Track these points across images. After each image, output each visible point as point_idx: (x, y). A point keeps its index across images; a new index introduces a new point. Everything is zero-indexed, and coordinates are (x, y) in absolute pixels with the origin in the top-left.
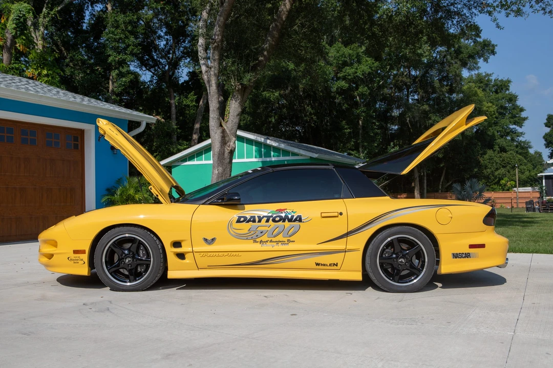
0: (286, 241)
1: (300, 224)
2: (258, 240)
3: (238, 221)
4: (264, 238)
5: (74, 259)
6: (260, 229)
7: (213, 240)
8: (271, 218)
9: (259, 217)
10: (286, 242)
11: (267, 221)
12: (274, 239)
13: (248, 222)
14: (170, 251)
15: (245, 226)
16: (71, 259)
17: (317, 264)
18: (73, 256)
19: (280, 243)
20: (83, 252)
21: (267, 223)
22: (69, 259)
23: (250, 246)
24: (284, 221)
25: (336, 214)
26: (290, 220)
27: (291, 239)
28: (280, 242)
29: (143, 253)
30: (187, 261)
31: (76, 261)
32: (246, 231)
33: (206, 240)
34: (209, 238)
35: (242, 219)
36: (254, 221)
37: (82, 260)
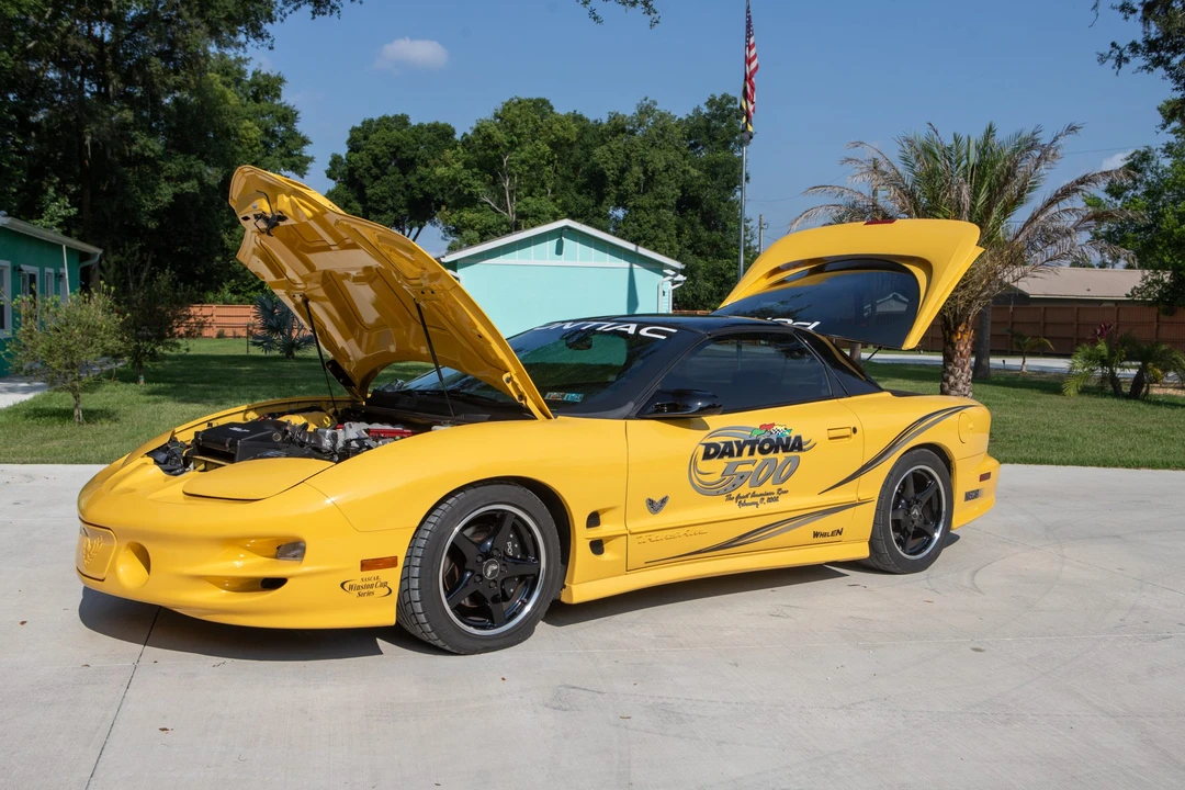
0: (776, 492)
1: (800, 454)
2: (734, 494)
3: (707, 456)
4: (744, 489)
5: (363, 584)
6: (741, 469)
7: (664, 501)
8: (757, 446)
9: (738, 443)
10: (776, 495)
11: (752, 453)
12: (759, 490)
13: (721, 457)
14: (582, 536)
15: (718, 466)
16: (351, 587)
17: (816, 535)
18: (358, 576)
19: (766, 498)
20: (392, 562)
21: (751, 458)
22: (346, 586)
23: (723, 508)
24: (776, 452)
25: (848, 432)
26: (786, 449)
27: (784, 487)
28: (767, 494)
29: (513, 547)
30: (607, 556)
31: (364, 591)
32: (717, 477)
33: (651, 502)
34: (657, 499)
35: (712, 451)
36: (731, 454)
37: (384, 585)
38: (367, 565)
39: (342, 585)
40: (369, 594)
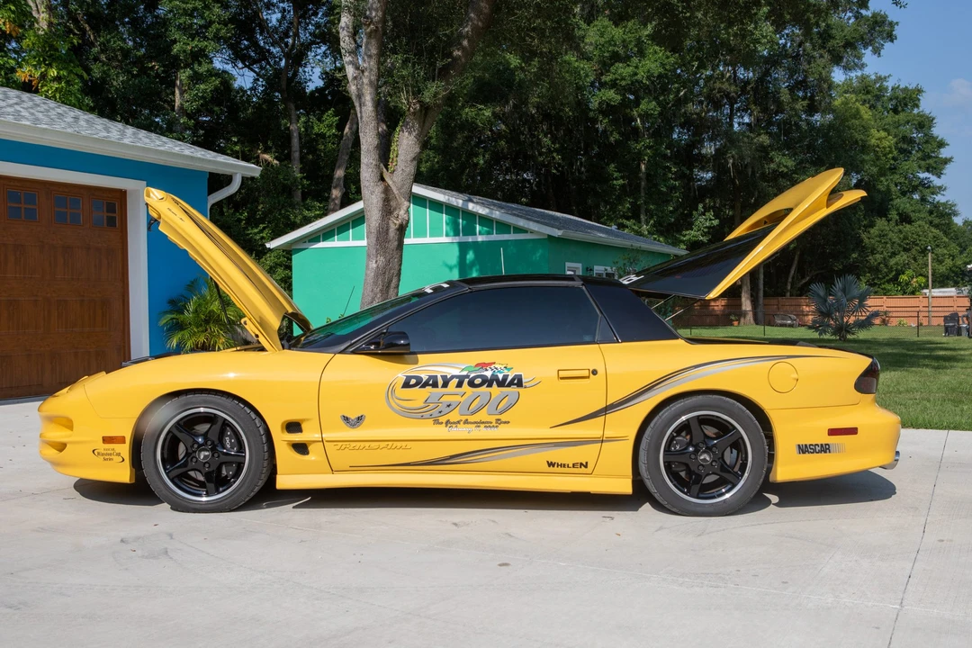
0: (494, 422)
1: (520, 390)
2: (443, 419)
3: (406, 385)
4: (454, 416)
5: (105, 452)
6: (446, 399)
7: (360, 419)
8: (466, 380)
9: (444, 377)
10: (494, 424)
11: (460, 385)
12: (471, 419)
13: (423, 386)
14: (281, 440)
15: (419, 396)
16: (98, 453)
17: (551, 464)
18: (102, 447)
19: (482, 426)
20: (121, 440)
21: (459, 389)
22: (96, 452)
23: (427, 430)
24: (490, 385)
25: (586, 373)
26: (501, 384)
27: (503, 417)
28: (483, 423)
29: (230, 441)
30: (311, 457)
31: (107, 457)
32: (420, 403)
33: (346, 419)
34: (353, 416)
35: (413, 381)
36: (435, 385)
37: (119, 454)
38: (107, 440)
39: (93, 451)
40: (110, 459)
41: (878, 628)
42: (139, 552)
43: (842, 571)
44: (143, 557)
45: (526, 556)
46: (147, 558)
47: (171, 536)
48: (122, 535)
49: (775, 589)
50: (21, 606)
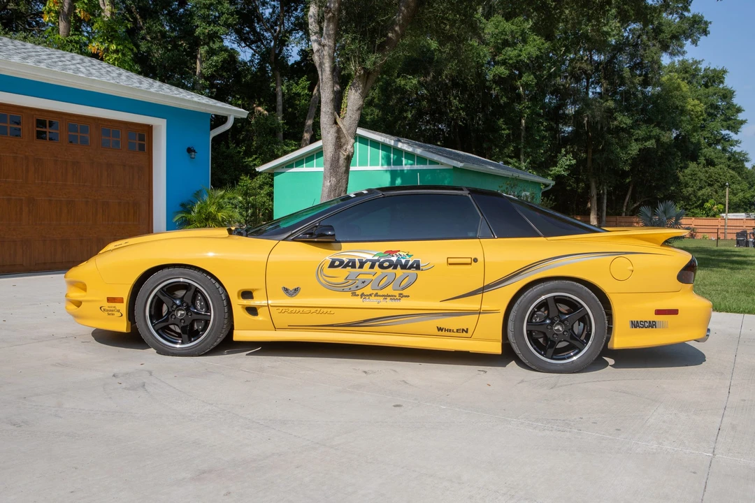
0: (398, 295)
1: (418, 272)
2: (359, 292)
3: (332, 265)
4: (367, 290)
5: (109, 309)
6: (362, 277)
7: (296, 290)
8: (377, 263)
9: (360, 261)
10: (397, 297)
11: (372, 267)
12: (380, 293)
13: (345, 267)
14: (238, 304)
15: (341, 274)
16: (104, 310)
17: (440, 329)
18: (107, 305)
19: (389, 298)
20: (120, 300)
21: (371, 270)
23: (346, 300)
24: (395, 268)
25: (468, 261)
26: (404, 267)
27: (405, 292)
28: (389, 296)
29: (200, 304)
30: (259, 318)
31: (110, 312)
32: (341, 280)
33: (286, 290)
34: (291, 288)
35: (337, 263)
36: (353, 266)
37: (119, 311)
38: (110, 300)
39: (101, 308)
40: (112, 314)
41: (694, 473)
42: (124, 385)
43: (664, 422)
44: (125, 388)
45: (415, 399)
46: (128, 389)
47: (151, 373)
48: (116, 371)
49: (610, 435)
50: (23, 424)
